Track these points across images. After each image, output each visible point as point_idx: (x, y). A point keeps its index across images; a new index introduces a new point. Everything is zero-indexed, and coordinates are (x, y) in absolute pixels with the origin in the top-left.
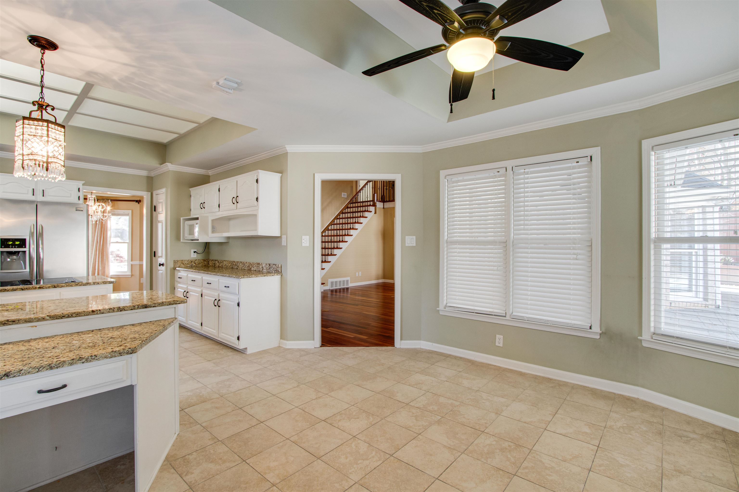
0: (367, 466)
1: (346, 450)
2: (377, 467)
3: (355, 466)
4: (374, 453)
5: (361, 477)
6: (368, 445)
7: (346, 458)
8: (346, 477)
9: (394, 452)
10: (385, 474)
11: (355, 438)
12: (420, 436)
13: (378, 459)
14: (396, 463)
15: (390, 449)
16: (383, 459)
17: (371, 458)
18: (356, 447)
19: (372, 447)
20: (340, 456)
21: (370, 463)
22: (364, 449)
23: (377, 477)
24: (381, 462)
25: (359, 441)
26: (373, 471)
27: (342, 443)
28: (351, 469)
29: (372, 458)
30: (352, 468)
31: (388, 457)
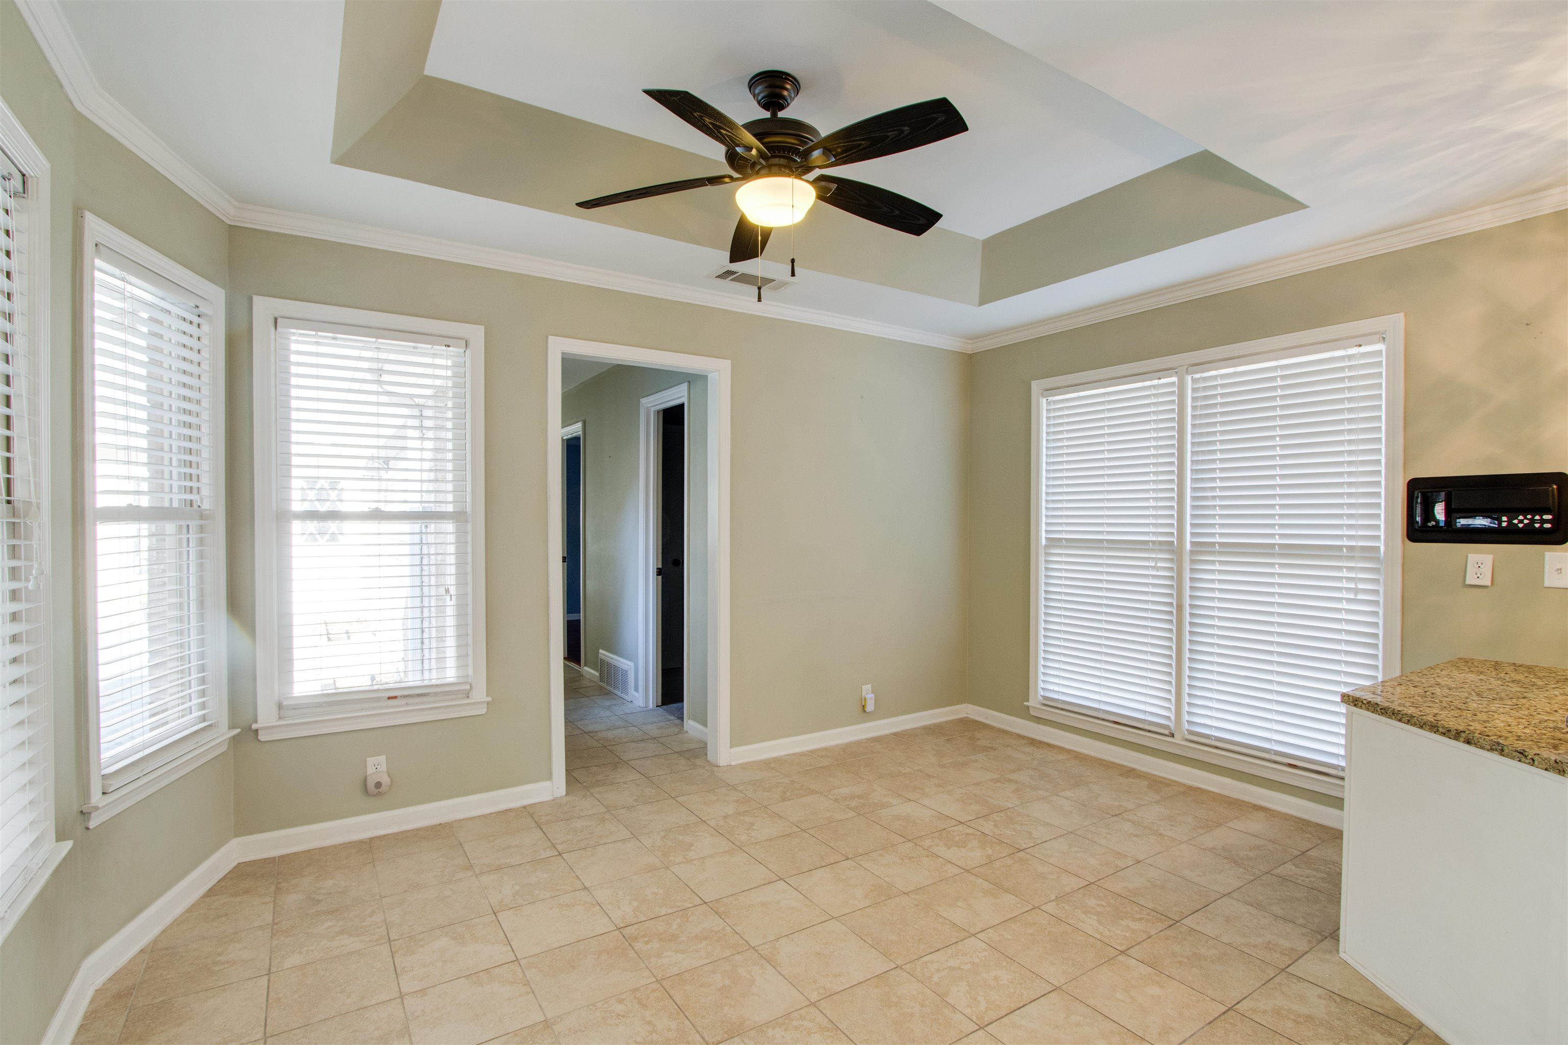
0: (953, 957)
1: (1000, 996)
2: (933, 952)
3: (977, 960)
4: (936, 978)
5: (965, 941)
6: (946, 999)
7: (996, 978)
8: (993, 945)
9: (892, 972)
10: (921, 939)
11: (979, 1023)
12: (814, 997)
13: (928, 964)
14: (894, 952)
15: (898, 979)
16: (919, 963)
17: (944, 969)
18: (976, 999)
19: (938, 992)
20: (1011, 985)
21: (947, 960)
22: (958, 991)
23: (936, 937)
24: (924, 959)
25: (968, 1011)
26: (942, 947)
27: (1010, 1016)
28: (985, 956)
29: (942, 969)
30: (983, 959)
31: (908, 965)
